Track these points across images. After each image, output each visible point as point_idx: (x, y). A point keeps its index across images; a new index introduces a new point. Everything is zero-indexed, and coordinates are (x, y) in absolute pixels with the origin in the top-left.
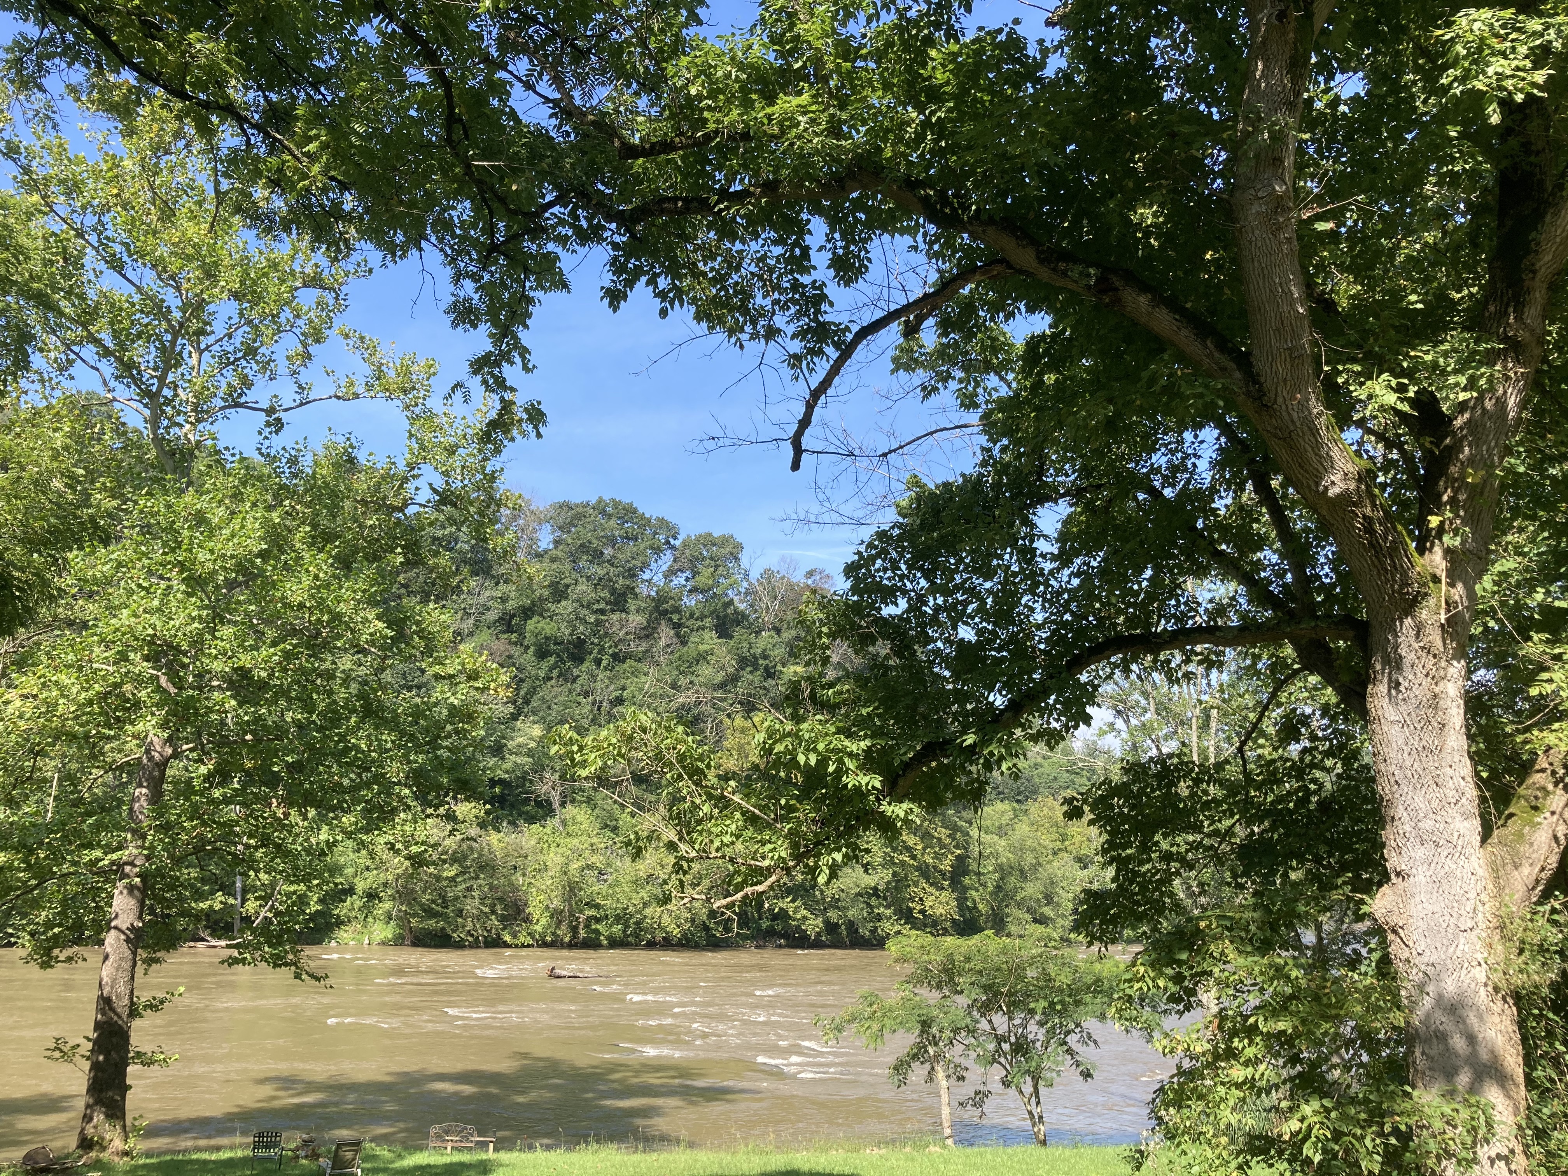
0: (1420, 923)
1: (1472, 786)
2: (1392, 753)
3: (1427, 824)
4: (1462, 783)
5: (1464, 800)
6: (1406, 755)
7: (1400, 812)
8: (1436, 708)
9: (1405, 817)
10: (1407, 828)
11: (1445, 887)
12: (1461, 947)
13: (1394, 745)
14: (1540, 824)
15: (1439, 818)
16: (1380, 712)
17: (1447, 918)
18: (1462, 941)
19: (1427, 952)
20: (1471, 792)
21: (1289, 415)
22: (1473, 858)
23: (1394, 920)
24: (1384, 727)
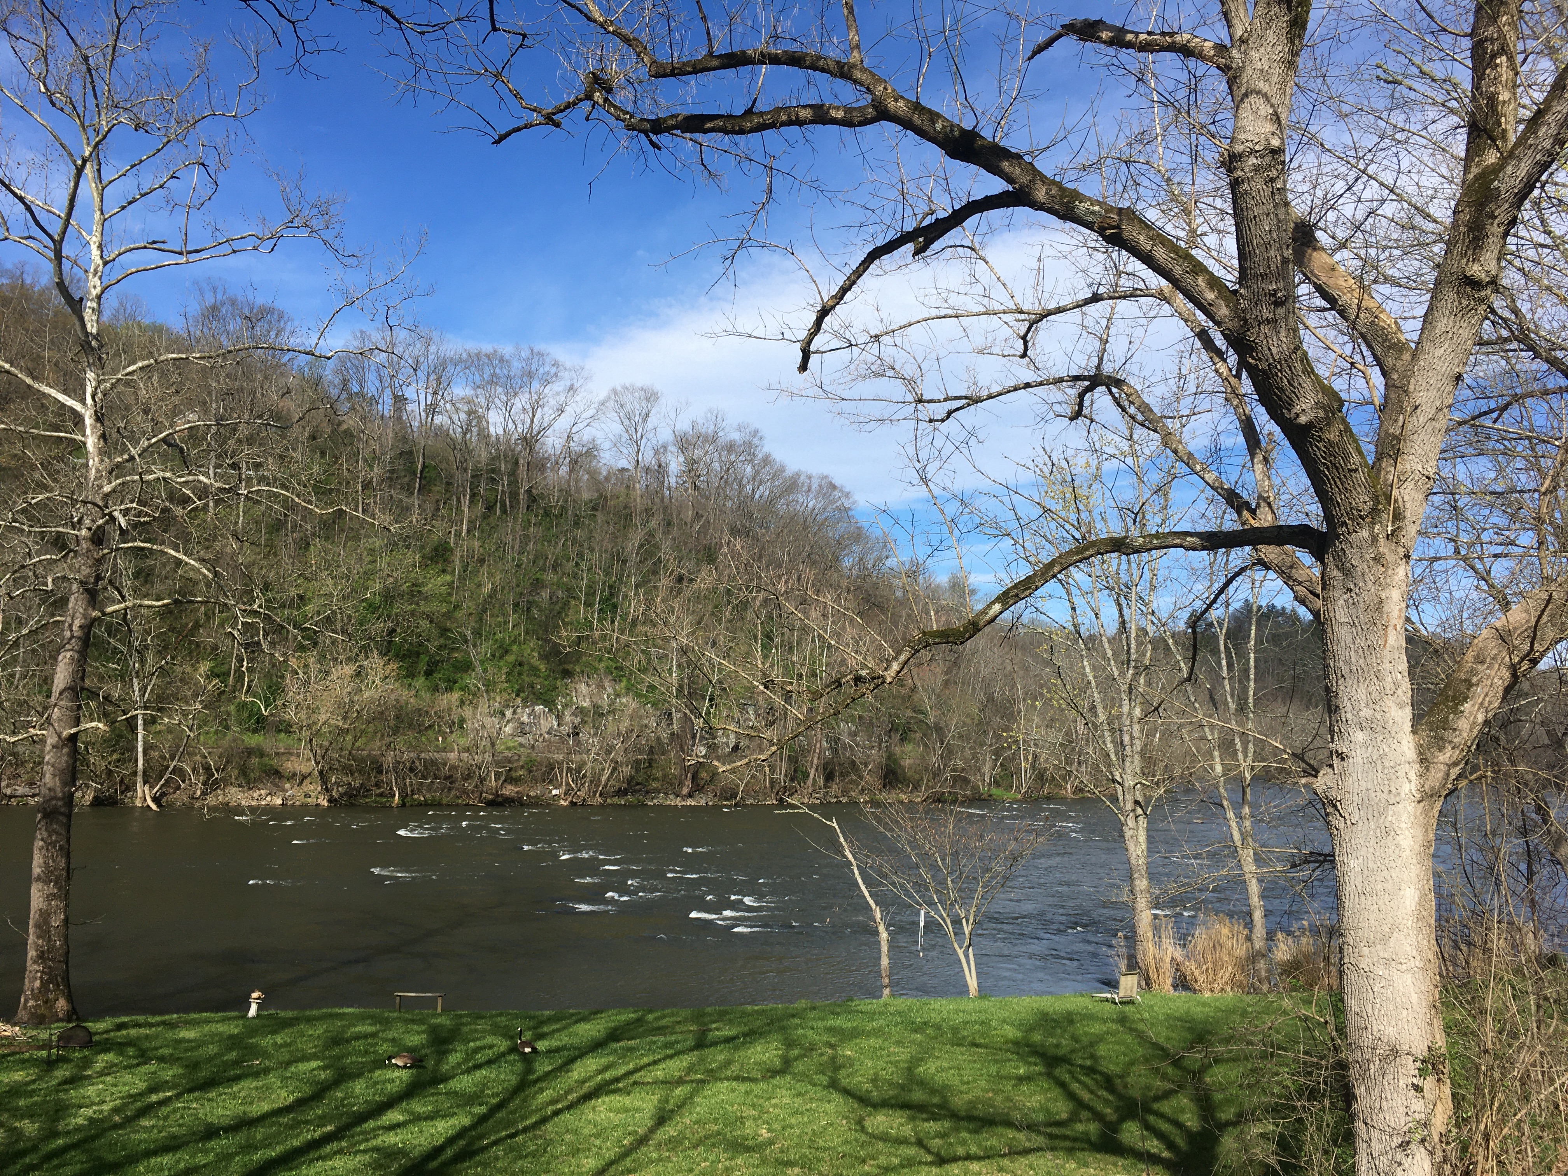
0: (1355, 798)
1: (1407, 680)
2: (1341, 652)
3: (1366, 713)
4: (1399, 676)
5: (1399, 692)
6: (1352, 653)
7: (1344, 702)
8: (1381, 612)
9: (1349, 708)
10: (1349, 716)
11: (1379, 768)
12: (1390, 818)
13: (1343, 644)
14: (1462, 712)
15: (1378, 708)
16: (1332, 615)
17: (1379, 793)
18: (1391, 813)
19: (1360, 824)
20: (1406, 685)
21: (1270, 349)
22: (1404, 742)
23: (1333, 794)
24: (1336, 628)
